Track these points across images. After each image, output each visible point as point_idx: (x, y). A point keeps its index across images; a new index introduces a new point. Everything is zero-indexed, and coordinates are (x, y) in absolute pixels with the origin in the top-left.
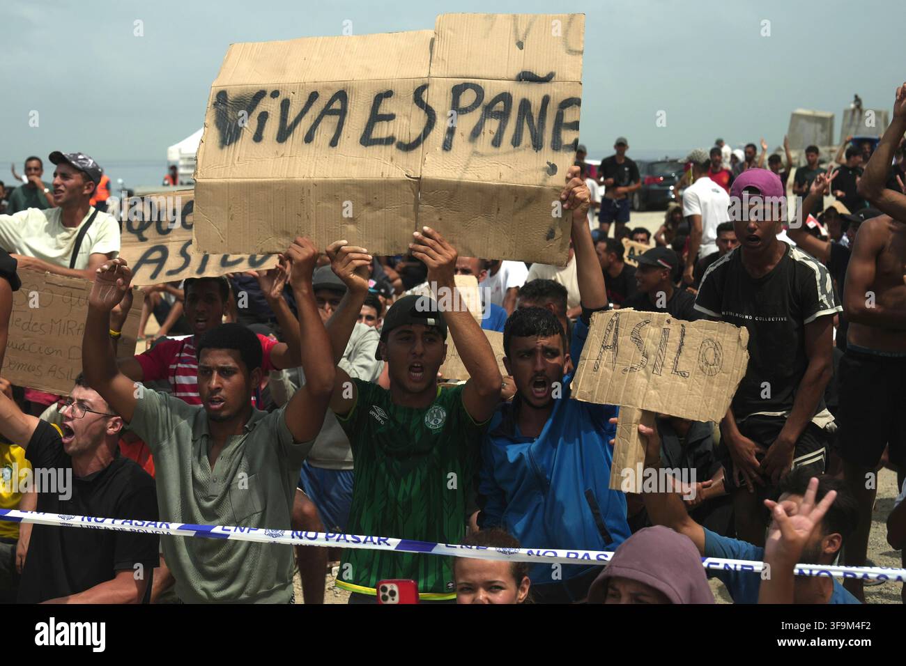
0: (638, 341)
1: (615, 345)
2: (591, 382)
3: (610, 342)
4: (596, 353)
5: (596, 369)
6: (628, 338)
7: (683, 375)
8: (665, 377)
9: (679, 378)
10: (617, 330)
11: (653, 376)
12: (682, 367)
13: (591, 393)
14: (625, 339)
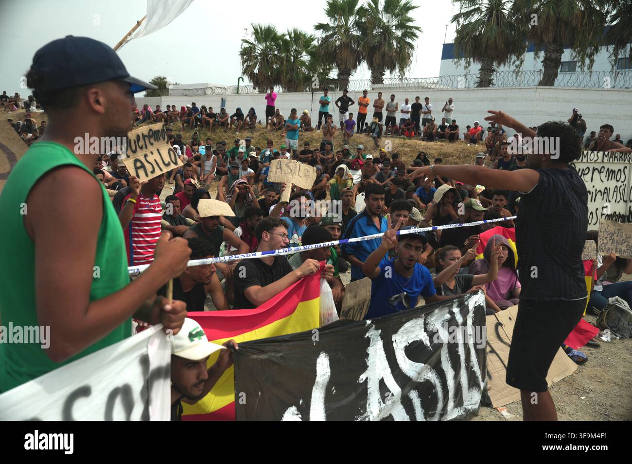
0: (288, 167)
1: (281, 168)
2: (274, 177)
3: (279, 167)
4: (274, 170)
5: (276, 173)
6: (285, 166)
7: (300, 176)
8: (296, 176)
9: (300, 178)
10: (280, 164)
11: (294, 176)
12: (300, 174)
13: (275, 180)
14: (283, 166)
